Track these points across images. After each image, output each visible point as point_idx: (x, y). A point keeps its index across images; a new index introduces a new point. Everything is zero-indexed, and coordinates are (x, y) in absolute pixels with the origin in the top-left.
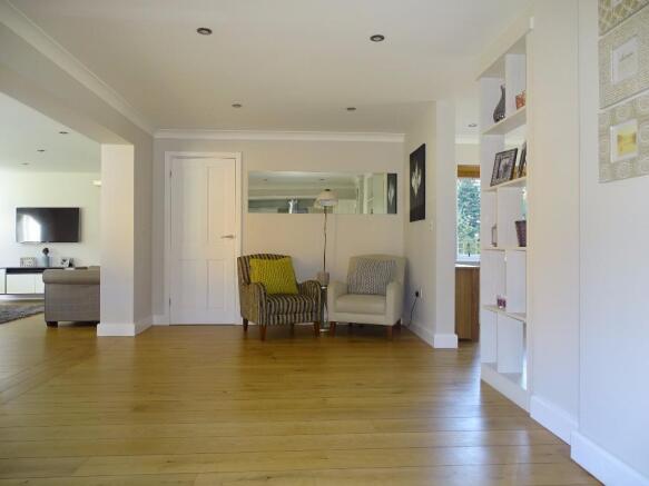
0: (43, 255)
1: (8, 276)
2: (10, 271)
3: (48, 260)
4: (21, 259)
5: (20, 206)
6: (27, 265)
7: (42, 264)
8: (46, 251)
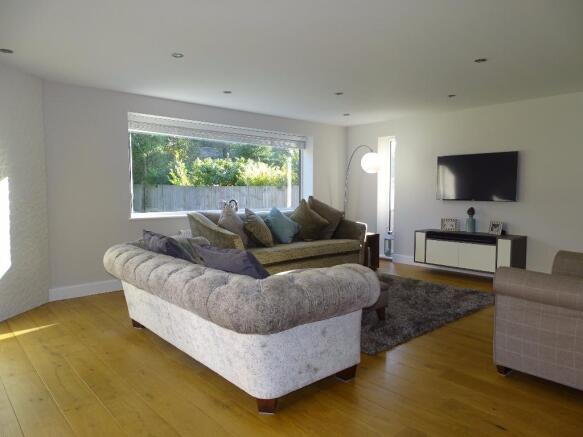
0: (468, 216)
1: (428, 241)
2: (431, 235)
3: (473, 223)
4: (442, 221)
5: (441, 155)
6: (449, 227)
7: (465, 229)
8: (471, 212)
